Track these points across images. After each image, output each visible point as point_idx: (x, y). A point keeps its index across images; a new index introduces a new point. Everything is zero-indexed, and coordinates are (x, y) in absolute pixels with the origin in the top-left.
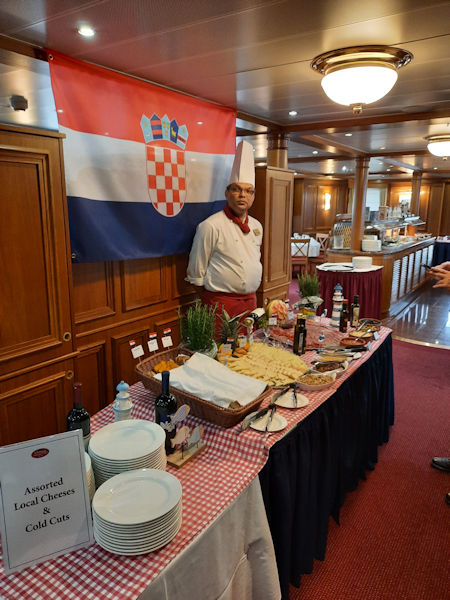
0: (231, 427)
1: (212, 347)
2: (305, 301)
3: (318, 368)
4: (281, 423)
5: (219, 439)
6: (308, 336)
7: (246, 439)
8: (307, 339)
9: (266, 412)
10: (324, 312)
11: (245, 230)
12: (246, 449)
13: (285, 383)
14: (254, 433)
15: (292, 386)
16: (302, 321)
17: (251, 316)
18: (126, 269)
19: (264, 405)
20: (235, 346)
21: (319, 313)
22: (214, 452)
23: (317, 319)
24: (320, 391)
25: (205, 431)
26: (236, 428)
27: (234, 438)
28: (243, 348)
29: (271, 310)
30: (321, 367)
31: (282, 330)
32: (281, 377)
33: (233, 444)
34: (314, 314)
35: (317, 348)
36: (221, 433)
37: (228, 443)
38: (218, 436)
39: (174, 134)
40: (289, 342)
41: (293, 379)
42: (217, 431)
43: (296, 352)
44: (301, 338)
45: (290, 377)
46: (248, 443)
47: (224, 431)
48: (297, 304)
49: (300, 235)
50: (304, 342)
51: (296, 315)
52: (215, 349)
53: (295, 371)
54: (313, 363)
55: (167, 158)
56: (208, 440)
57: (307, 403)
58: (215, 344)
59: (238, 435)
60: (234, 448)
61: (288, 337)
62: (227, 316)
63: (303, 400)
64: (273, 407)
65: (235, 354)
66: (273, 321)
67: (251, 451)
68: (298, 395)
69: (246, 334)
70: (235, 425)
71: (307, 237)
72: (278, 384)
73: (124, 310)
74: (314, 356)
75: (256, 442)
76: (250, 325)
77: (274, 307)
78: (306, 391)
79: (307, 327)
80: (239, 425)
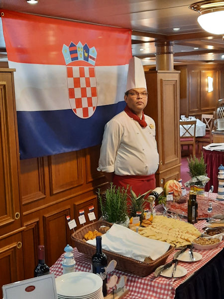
0: (146, 276)
1: (126, 219)
2: (194, 180)
3: (208, 232)
4: (182, 272)
5: (138, 285)
6: (199, 209)
7: (159, 283)
8: (198, 211)
9: (171, 265)
10: (211, 188)
11: (143, 125)
12: (159, 291)
13: (183, 245)
14: (163, 279)
15: (189, 247)
16: (193, 197)
17: (152, 194)
18: (53, 161)
19: (169, 260)
20: (142, 218)
21: (207, 190)
22: (136, 294)
23: (206, 195)
24: (211, 249)
25: (128, 280)
26: (150, 276)
27: (149, 283)
28: (148, 220)
29: (168, 189)
30: (210, 232)
31: (177, 205)
32: (180, 240)
33: (149, 288)
34: (203, 190)
35: (206, 218)
36: (140, 281)
37: (145, 287)
38: (137, 282)
39: (86, 55)
40: (184, 214)
41: (190, 242)
42: (137, 279)
43: (190, 221)
44: (194, 210)
45: (187, 240)
46: (160, 286)
47: (142, 279)
48: (188, 182)
49: (187, 117)
50: (196, 213)
51: (188, 192)
52: (128, 221)
53: (191, 236)
54: (204, 229)
55: (82, 74)
56: (130, 286)
57: (201, 258)
58: (127, 217)
59: (152, 281)
60: (150, 290)
61: (183, 210)
62: (134, 195)
63: (198, 256)
64: (176, 262)
65: (143, 224)
66: (170, 198)
67: (162, 291)
68: (194, 253)
69: (150, 209)
70: (149, 274)
71: (193, 119)
72: (178, 245)
73: (51, 194)
74: (204, 224)
75: (166, 285)
76: (152, 201)
77: (170, 186)
78: (200, 250)
79: (198, 201)
80: (152, 275)
